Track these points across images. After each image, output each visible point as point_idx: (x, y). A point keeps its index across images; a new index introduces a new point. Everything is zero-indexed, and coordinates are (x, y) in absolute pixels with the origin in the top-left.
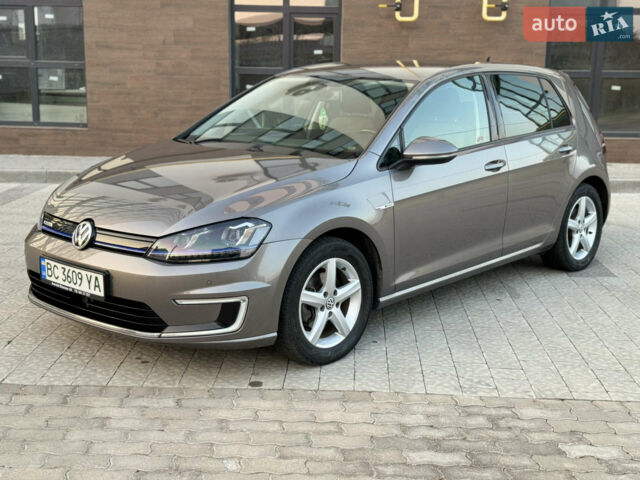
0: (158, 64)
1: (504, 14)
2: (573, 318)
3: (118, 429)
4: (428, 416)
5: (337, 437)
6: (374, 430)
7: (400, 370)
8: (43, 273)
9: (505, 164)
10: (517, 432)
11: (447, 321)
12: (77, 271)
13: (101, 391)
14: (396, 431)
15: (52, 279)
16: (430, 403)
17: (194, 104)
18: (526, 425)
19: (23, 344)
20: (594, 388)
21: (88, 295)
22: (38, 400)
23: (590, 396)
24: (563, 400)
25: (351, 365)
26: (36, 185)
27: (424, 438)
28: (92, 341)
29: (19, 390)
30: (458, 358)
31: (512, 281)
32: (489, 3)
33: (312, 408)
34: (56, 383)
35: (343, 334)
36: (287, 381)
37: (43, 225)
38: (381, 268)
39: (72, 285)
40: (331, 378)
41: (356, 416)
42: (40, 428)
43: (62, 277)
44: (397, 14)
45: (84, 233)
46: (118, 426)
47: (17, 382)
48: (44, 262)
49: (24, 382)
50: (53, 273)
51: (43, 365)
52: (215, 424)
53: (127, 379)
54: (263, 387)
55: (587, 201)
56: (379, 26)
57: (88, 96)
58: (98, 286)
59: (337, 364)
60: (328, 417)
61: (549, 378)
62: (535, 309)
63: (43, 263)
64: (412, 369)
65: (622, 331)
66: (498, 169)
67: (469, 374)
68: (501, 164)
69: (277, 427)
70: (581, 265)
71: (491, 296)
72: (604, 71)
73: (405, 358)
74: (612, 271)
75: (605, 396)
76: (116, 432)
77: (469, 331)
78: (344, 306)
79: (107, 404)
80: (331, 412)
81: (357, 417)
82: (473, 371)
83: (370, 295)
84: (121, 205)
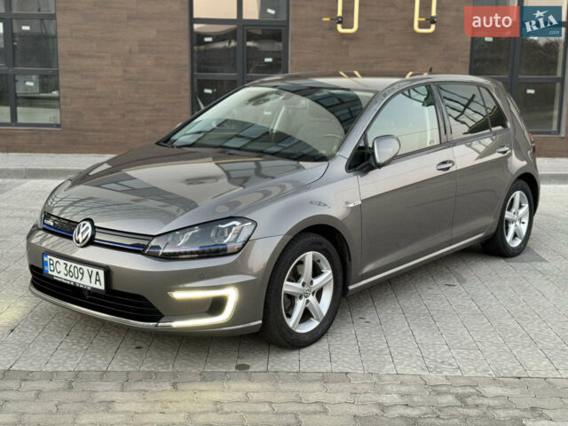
0: (125, 71)
1: (433, 27)
2: (516, 300)
3: (123, 412)
4: (402, 396)
5: (323, 416)
6: (355, 410)
7: (371, 352)
8: (46, 268)
9: (453, 165)
10: (484, 409)
11: (407, 305)
12: (79, 266)
13: (102, 375)
14: (376, 411)
15: (55, 273)
16: (402, 383)
17: (157, 106)
18: (491, 402)
19: (25, 332)
20: (545, 366)
21: (89, 288)
22: (46, 385)
23: (543, 374)
24: (519, 378)
25: (326, 348)
26: (16, 181)
27: (402, 417)
28: (88, 328)
29: (26, 376)
30: (421, 340)
31: (457, 267)
32: (420, 17)
33: (297, 389)
34: (60, 369)
35: (318, 320)
36: (270, 364)
37: (44, 224)
38: (350, 260)
39: (73, 279)
40: (309, 360)
41: (337, 396)
42: (50, 412)
43: (64, 271)
44: (339, 27)
45: (84, 232)
46: (123, 409)
47: (24, 369)
48: (47, 258)
49: (31, 369)
50: (55, 268)
51: (46, 352)
52: (211, 406)
53: (125, 364)
54: (250, 370)
55: (521, 194)
56: (323, 37)
57: (62, 100)
58: (99, 280)
59: (313, 347)
60: (312, 398)
61: (504, 358)
62: (482, 292)
63: (45, 259)
64: (381, 351)
65: (561, 313)
66: (448, 169)
67: (433, 354)
68: (450, 165)
69: (267, 408)
70: (516, 252)
71: (441, 282)
72: (520, 77)
73: (374, 340)
74: (543, 257)
75: (556, 374)
76: (122, 415)
77: (426, 314)
78: (319, 295)
79: (110, 388)
80: (314, 393)
81: (339, 398)
82: (435, 352)
83: (340, 284)
84: (108, 205)
